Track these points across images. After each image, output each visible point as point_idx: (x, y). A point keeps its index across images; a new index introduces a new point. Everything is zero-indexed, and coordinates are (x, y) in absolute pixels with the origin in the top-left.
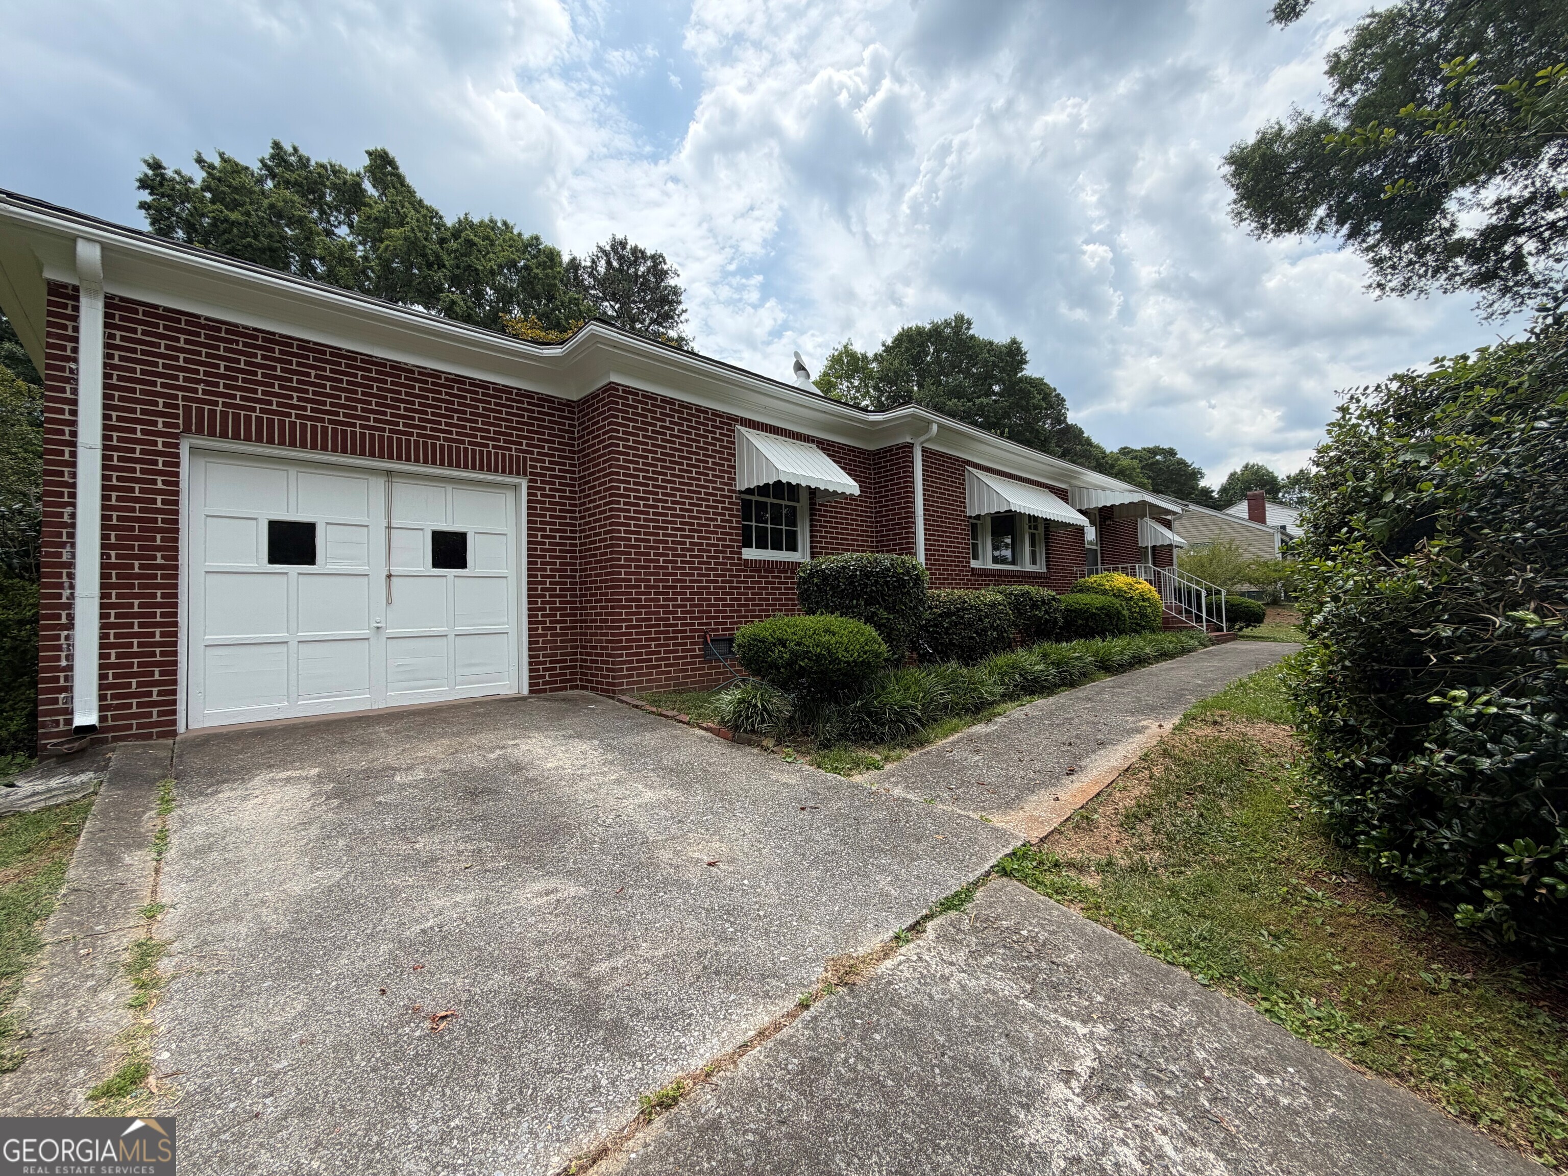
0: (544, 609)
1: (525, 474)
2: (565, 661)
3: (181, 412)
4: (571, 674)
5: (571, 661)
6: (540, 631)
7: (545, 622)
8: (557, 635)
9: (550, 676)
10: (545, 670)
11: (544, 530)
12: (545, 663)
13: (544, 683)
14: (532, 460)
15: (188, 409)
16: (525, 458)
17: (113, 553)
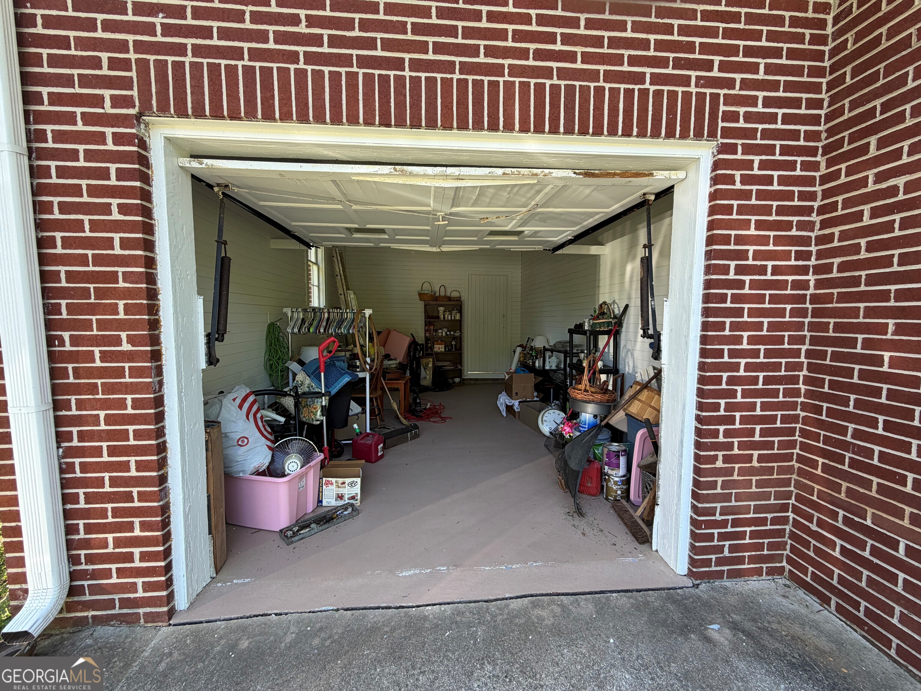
0: (731, 420)
1: (712, 134)
2: (763, 522)
3: (133, 74)
4: (771, 546)
5: (774, 521)
6: (719, 464)
7: (730, 446)
8: (753, 471)
9: (732, 549)
10: (723, 537)
11: (742, 255)
12: (723, 524)
13: (720, 562)
14: (730, 100)
15: (143, 65)
16: (715, 98)
17: (66, 335)
